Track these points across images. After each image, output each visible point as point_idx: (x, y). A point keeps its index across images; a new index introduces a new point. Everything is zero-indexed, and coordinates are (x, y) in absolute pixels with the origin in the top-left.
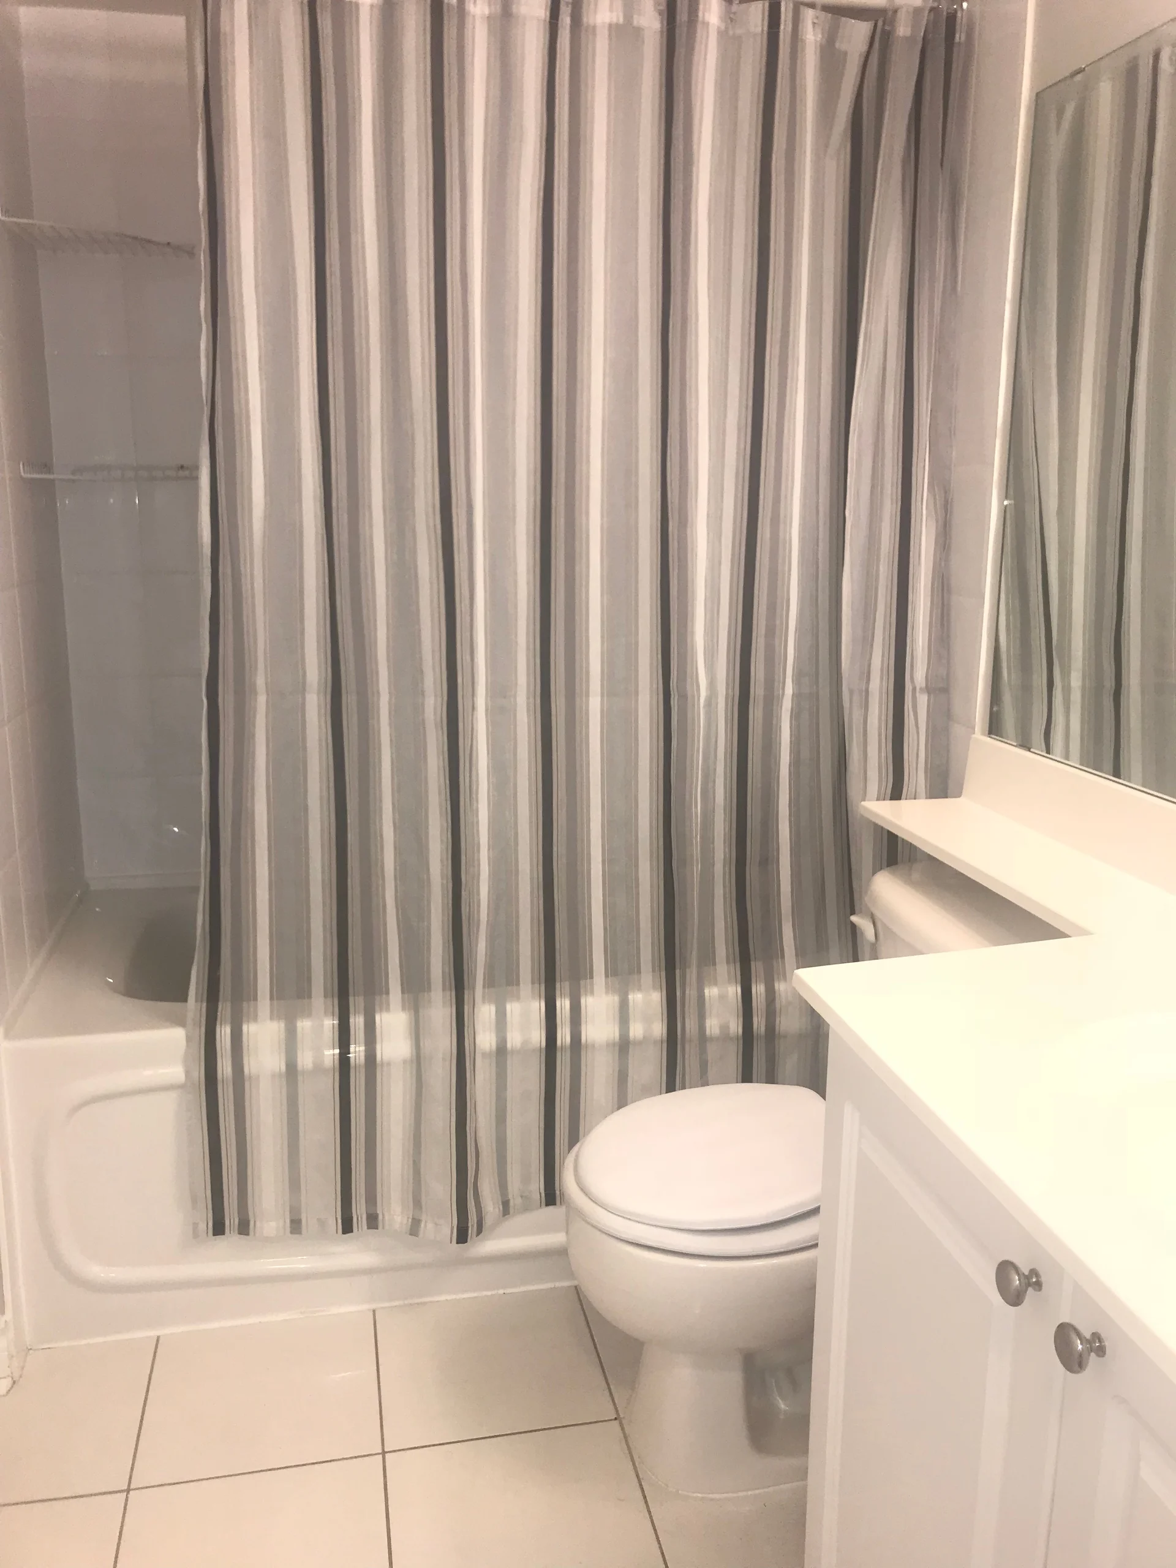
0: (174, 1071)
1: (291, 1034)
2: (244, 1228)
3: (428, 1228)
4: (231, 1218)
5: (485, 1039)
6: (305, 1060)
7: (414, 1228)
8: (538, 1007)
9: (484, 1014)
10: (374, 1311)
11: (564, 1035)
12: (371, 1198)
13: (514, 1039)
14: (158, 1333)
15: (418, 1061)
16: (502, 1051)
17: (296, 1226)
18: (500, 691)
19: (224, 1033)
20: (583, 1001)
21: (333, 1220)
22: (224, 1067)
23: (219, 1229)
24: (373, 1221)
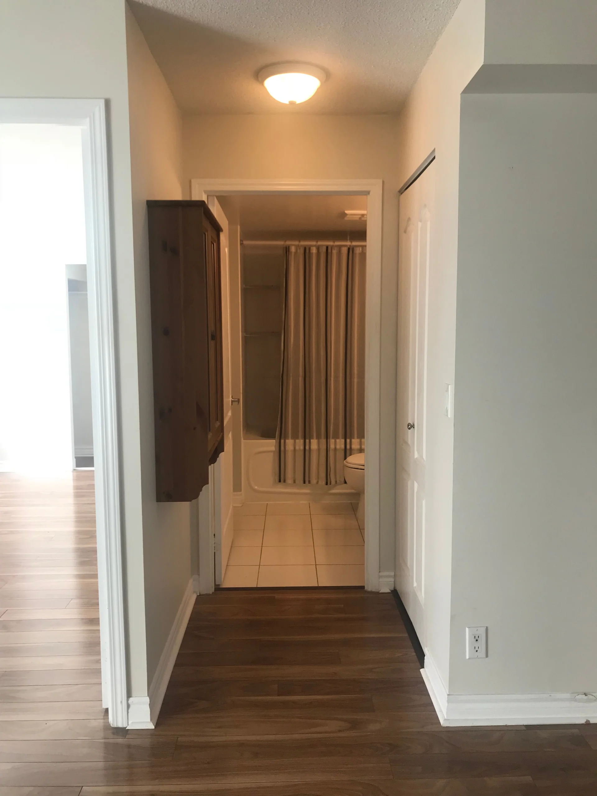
0: (273, 448)
1: (295, 442)
2: (285, 481)
3: (320, 482)
4: (282, 480)
5: (332, 446)
6: (297, 448)
7: (317, 483)
8: (343, 440)
9: (332, 441)
10: (309, 503)
11: (348, 447)
12: (309, 477)
13: (338, 447)
14: (267, 503)
15: (319, 450)
16: (335, 449)
17: (294, 482)
18: (336, 377)
19: (282, 441)
20: (352, 440)
21: (302, 482)
22: (282, 448)
23: (280, 481)
24: (309, 482)
